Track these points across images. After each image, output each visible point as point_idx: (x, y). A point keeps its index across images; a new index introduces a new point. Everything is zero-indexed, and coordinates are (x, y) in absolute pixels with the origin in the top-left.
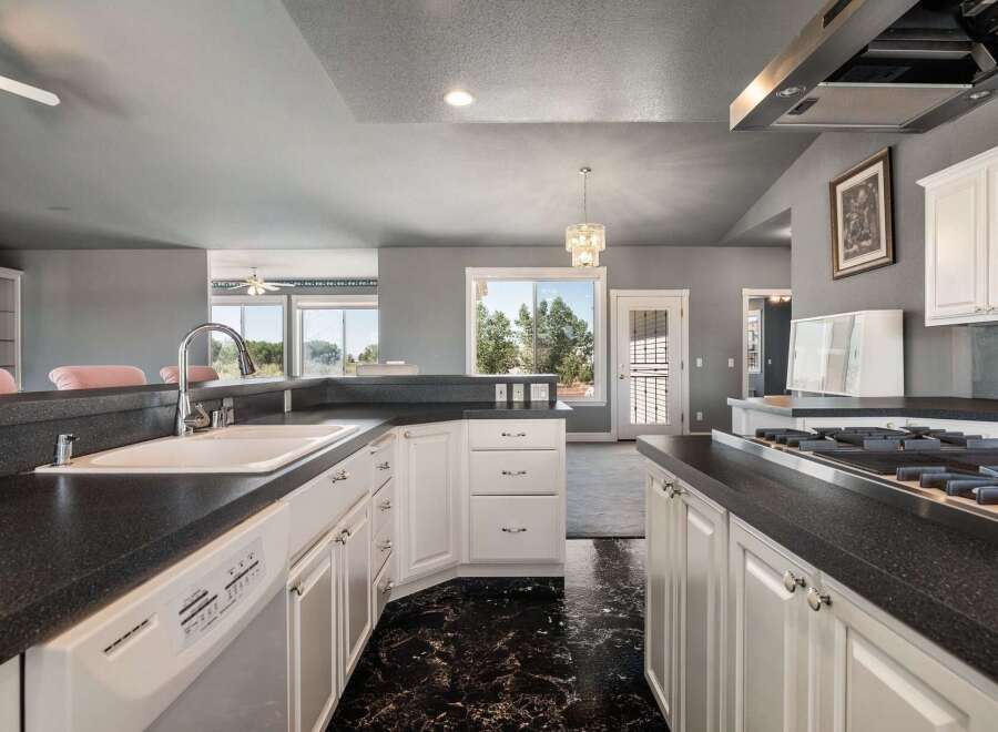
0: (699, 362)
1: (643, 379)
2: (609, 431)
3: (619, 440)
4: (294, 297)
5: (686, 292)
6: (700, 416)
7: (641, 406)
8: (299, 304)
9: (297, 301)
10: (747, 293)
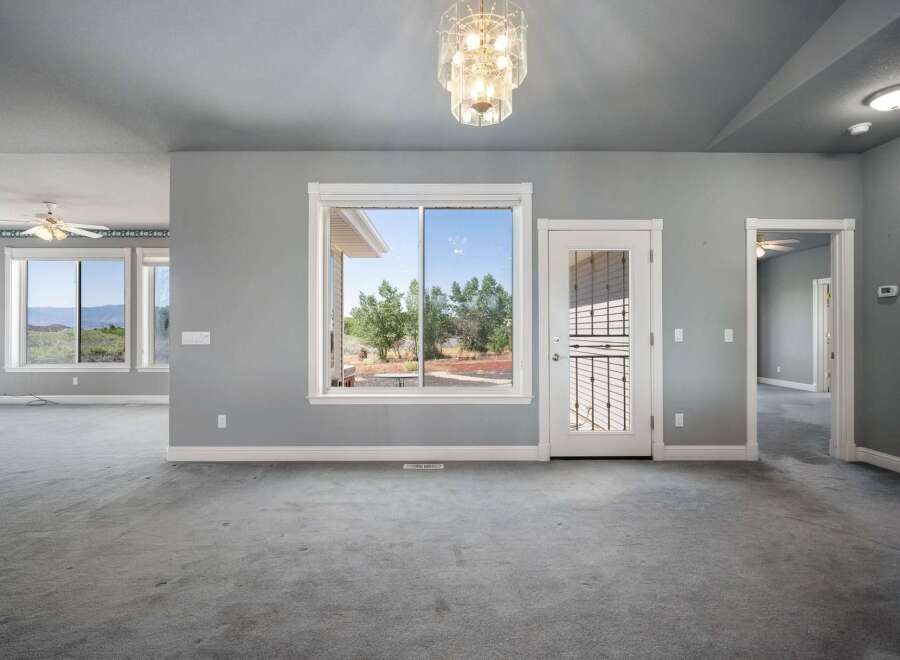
0: (679, 335)
1: (589, 361)
2: (536, 442)
3: (552, 458)
4: (139, 251)
5: (658, 223)
6: (679, 420)
7: (584, 404)
8: (147, 259)
9: (144, 256)
10: (754, 224)
